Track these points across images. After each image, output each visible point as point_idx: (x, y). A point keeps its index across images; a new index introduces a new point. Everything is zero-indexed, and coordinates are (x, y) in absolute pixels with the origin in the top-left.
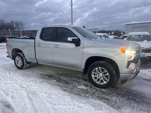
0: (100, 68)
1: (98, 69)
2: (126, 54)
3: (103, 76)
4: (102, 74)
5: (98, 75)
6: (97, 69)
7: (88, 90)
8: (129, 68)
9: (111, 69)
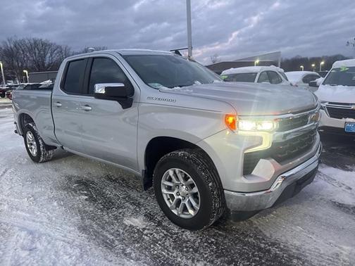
0: (177, 170)
1: (175, 173)
2: (240, 132)
3: (187, 192)
4: (184, 187)
5: (176, 191)
6: (171, 172)
7: (146, 232)
8: (252, 175)
9: (202, 175)
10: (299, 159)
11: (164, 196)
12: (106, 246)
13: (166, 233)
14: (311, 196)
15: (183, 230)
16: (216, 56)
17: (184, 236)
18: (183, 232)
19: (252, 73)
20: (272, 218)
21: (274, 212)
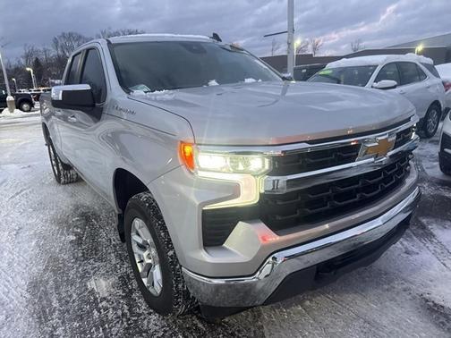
7: (104, 303)
8: (225, 249)
9: (160, 236)
10: (327, 226)
11: (136, 256)
12: (40, 318)
13: (126, 311)
14: (390, 282)
15: (151, 311)
16: (359, 41)
17: (145, 322)
18: (150, 314)
19: (370, 66)
20: (299, 312)
21: (308, 303)
